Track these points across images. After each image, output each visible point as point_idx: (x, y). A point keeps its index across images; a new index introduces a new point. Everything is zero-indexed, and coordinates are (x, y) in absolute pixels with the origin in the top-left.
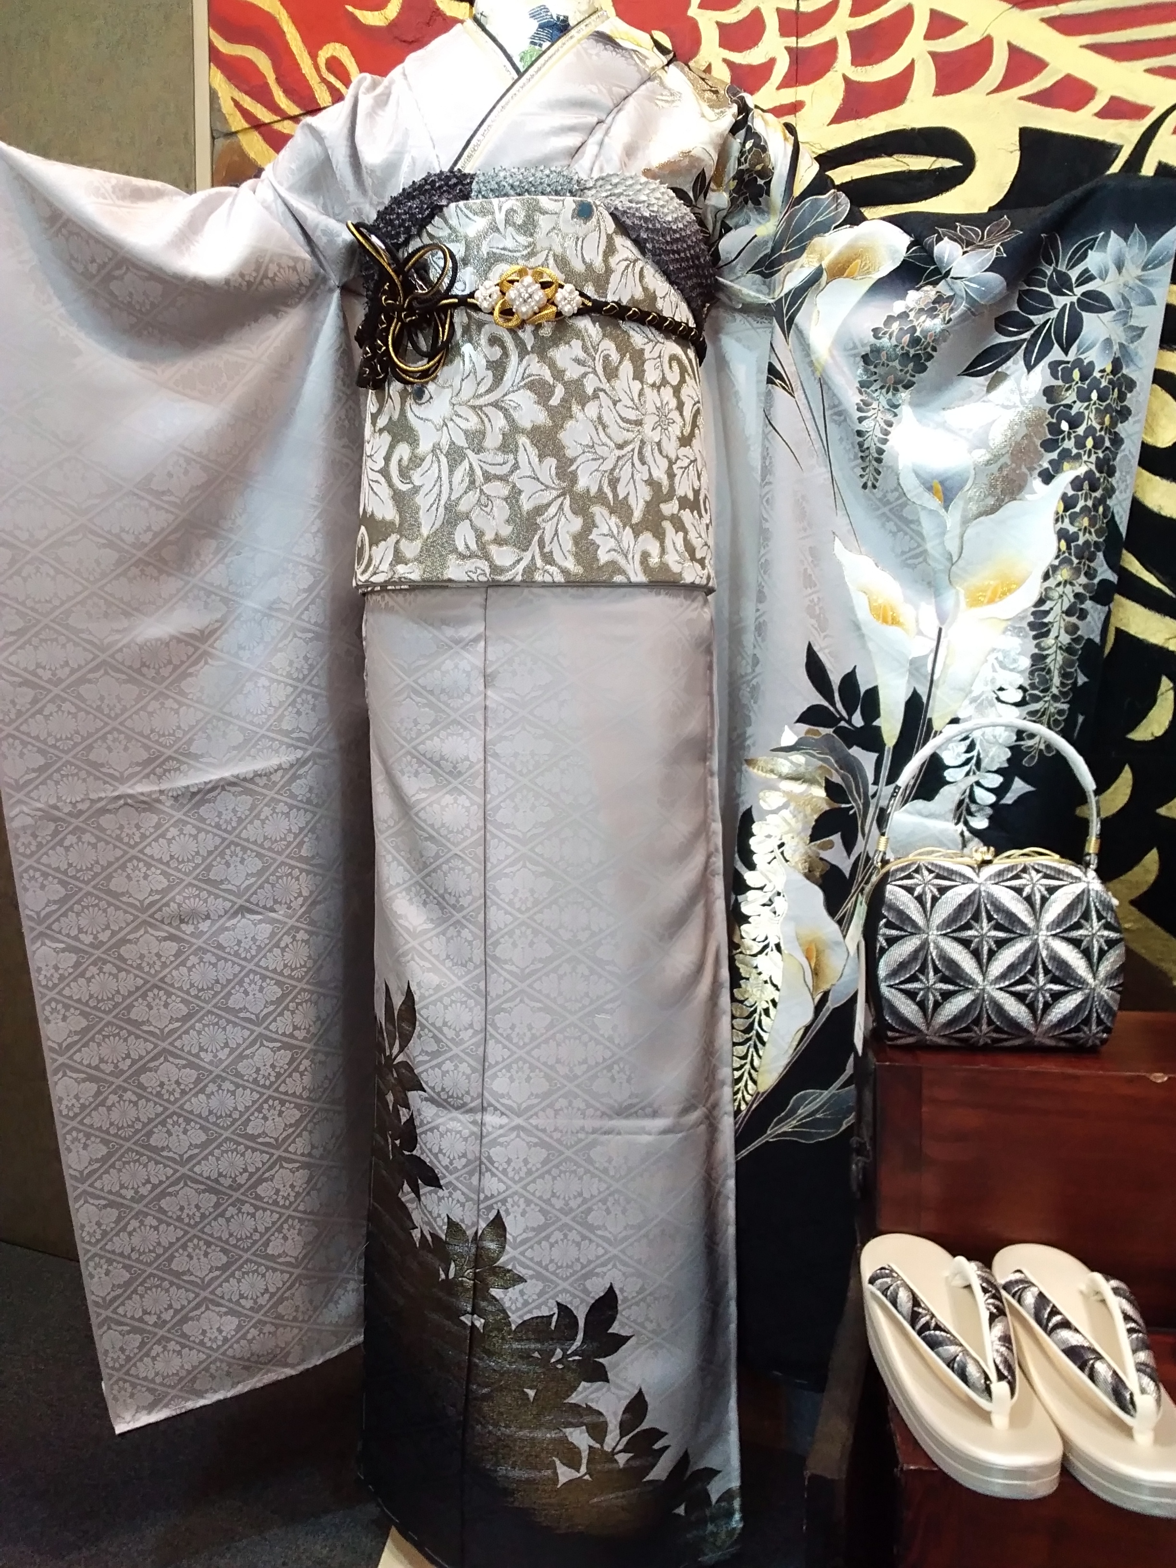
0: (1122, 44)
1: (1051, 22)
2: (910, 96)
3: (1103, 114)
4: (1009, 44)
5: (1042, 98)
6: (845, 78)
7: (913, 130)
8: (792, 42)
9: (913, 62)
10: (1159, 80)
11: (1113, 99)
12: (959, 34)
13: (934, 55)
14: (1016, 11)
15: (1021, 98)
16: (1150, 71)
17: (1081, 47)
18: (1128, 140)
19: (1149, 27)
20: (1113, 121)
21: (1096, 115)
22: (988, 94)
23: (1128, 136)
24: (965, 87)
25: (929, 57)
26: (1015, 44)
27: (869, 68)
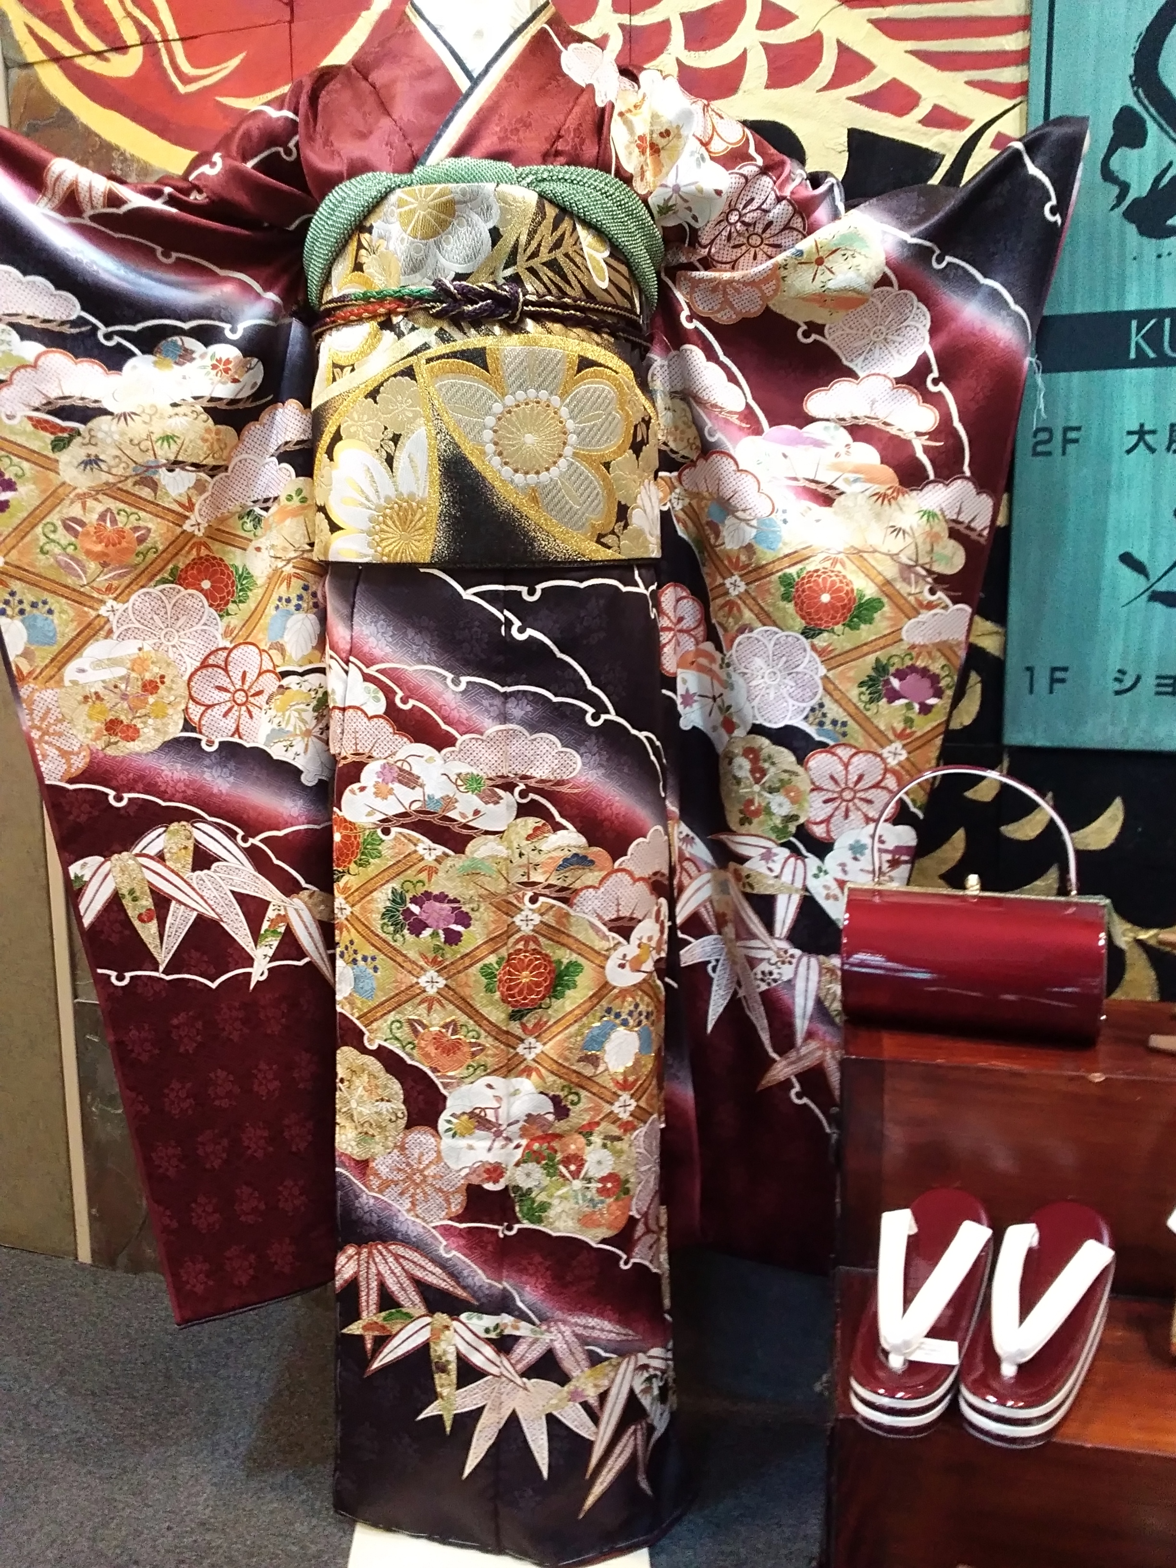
0: (944, 53)
1: (879, 24)
2: (743, 86)
3: (926, 121)
4: (838, 42)
5: (869, 100)
6: (679, 63)
8: (625, 18)
9: (745, 52)
10: (977, 93)
11: (936, 107)
12: (790, 27)
13: (766, 46)
14: (844, 9)
15: (849, 99)
16: (970, 83)
17: (906, 52)
18: (950, 150)
19: (969, 40)
20: (935, 130)
21: (920, 122)
22: (818, 91)
23: (950, 145)
24: (796, 83)
25: (761, 47)
26: (843, 41)
27: (702, 53)
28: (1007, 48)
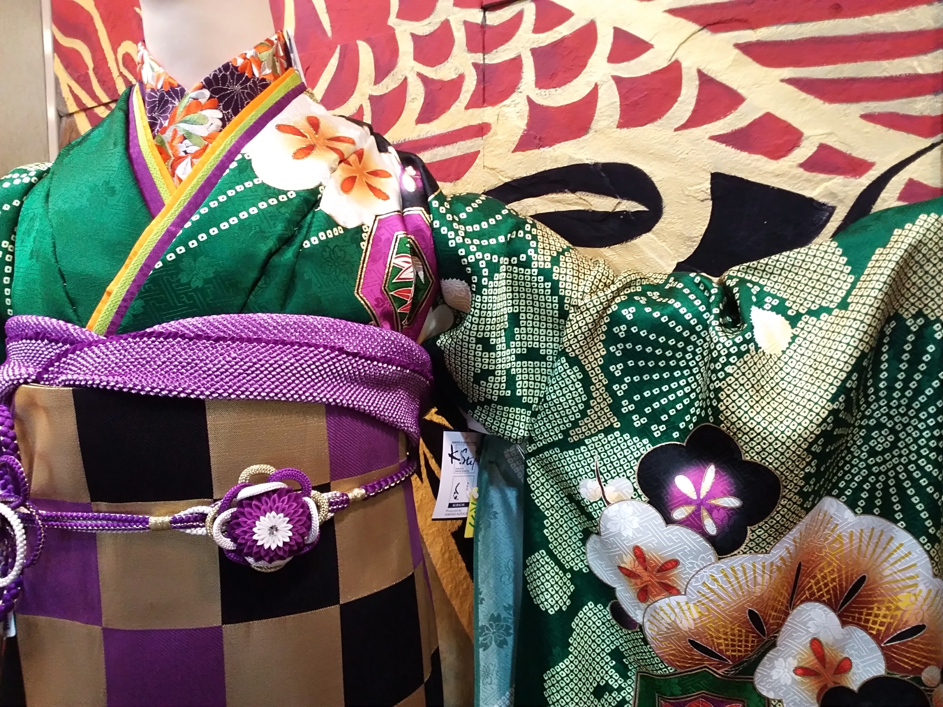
0: (833, 81)
1: (747, 49)
2: (594, 125)
3: (810, 165)
4: (699, 72)
5: (738, 139)
6: (530, 101)
7: (596, 164)
8: (478, 57)
9: (596, 87)
10: (880, 129)
11: (822, 147)
12: (644, 57)
13: (618, 80)
14: (706, 34)
15: (713, 138)
16: (868, 117)
17: (783, 81)
18: (841, 201)
19: (866, 63)
20: (822, 176)
21: (802, 165)
22: (676, 130)
23: (841, 195)
24: (652, 120)
25: (612, 82)
26: (705, 72)
27: (552, 90)
28: (920, 71)
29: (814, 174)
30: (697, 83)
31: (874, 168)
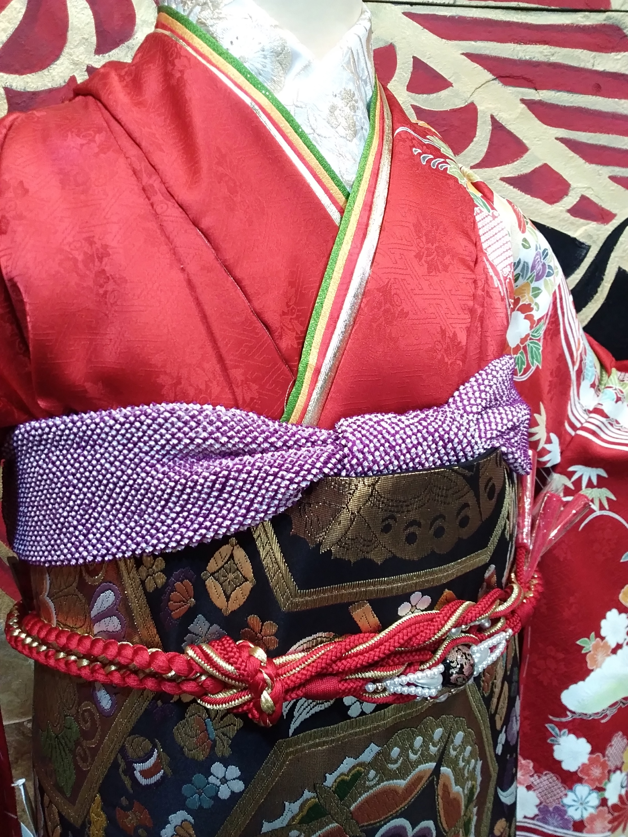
29: (577, 219)
30: (490, 127)
31: (616, 218)
